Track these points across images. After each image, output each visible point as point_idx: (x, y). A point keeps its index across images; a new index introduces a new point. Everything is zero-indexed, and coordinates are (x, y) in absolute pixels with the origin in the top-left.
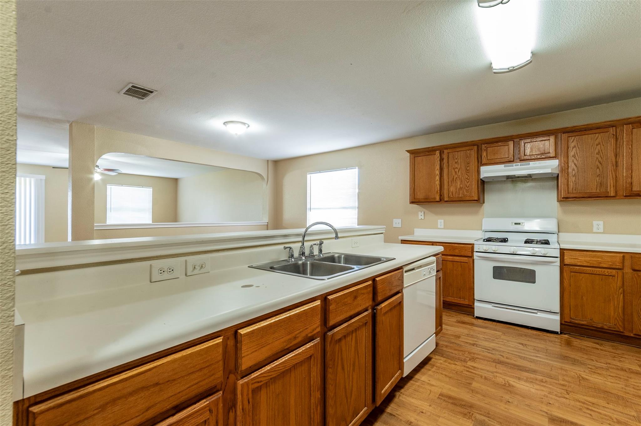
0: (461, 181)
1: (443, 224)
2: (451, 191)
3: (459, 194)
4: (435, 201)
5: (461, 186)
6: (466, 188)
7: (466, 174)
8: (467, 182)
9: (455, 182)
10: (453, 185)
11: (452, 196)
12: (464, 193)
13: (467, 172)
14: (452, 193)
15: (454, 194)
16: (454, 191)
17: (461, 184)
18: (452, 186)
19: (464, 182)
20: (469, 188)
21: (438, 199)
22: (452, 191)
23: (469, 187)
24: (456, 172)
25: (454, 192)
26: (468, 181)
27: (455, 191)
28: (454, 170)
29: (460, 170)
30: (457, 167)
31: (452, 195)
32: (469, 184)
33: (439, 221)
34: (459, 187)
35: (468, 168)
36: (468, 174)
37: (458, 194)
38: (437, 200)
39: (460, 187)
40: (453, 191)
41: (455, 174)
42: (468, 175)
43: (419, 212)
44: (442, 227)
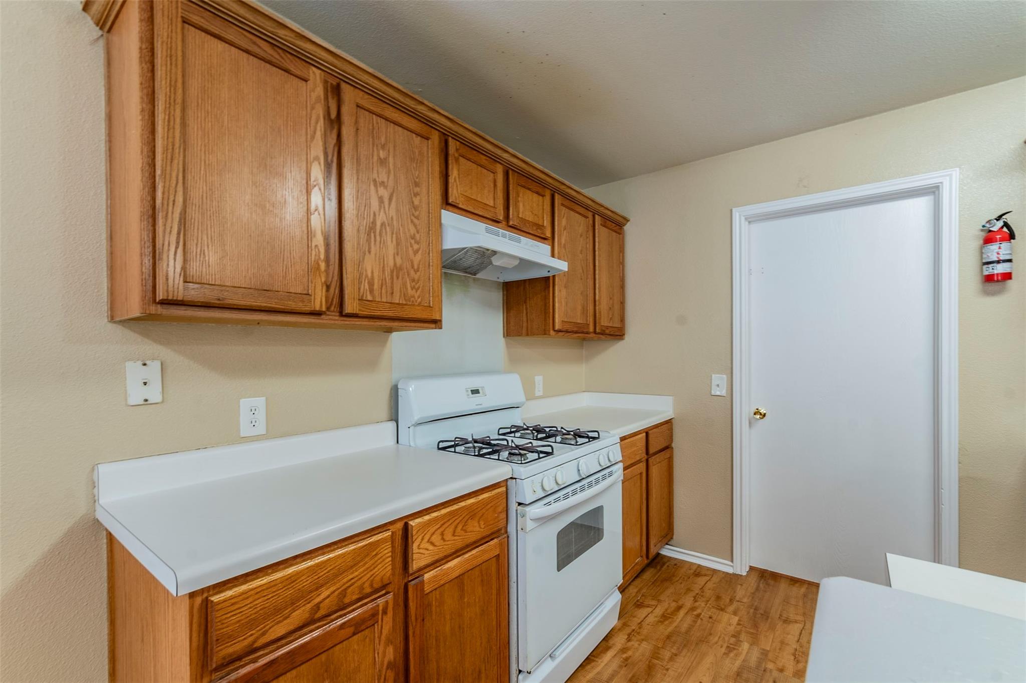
0: (398, 244)
1: (261, 416)
2: (367, 276)
3: (392, 293)
4: (307, 309)
5: (399, 261)
6: (412, 272)
7: (412, 221)
8: (416, 252)
9: (378, 238)
10: (373, 252)
11: (369, 298)
12: (407, 289)
13: (413, 215)
14: (369, 283)
15: (376, 287)
16: (376, 275)
17: (398, 255)
18: (370, 252)
19: (407, 248)
20: (418, 273)
21: (319, 301)
22: (370, 275)
23: (418, 271)
24: (381, 200)
25: (376, 281)
26: (416, 247)
27: (379, 276)
28: (377, 191)
29: (394, 195)
30: (386, 180)
31: (371, 291)
32: (419, 256)
33: (245, 403)
34: (391, 263)
35: (416, 201)
36: (415, 221)
37: (389, 290)
38: (317, 308)
39: (395, 264)
40: (372, 273)
41: (380, 210)
42: (415, 226)
43: (129, 365)
44: (261, 429)
